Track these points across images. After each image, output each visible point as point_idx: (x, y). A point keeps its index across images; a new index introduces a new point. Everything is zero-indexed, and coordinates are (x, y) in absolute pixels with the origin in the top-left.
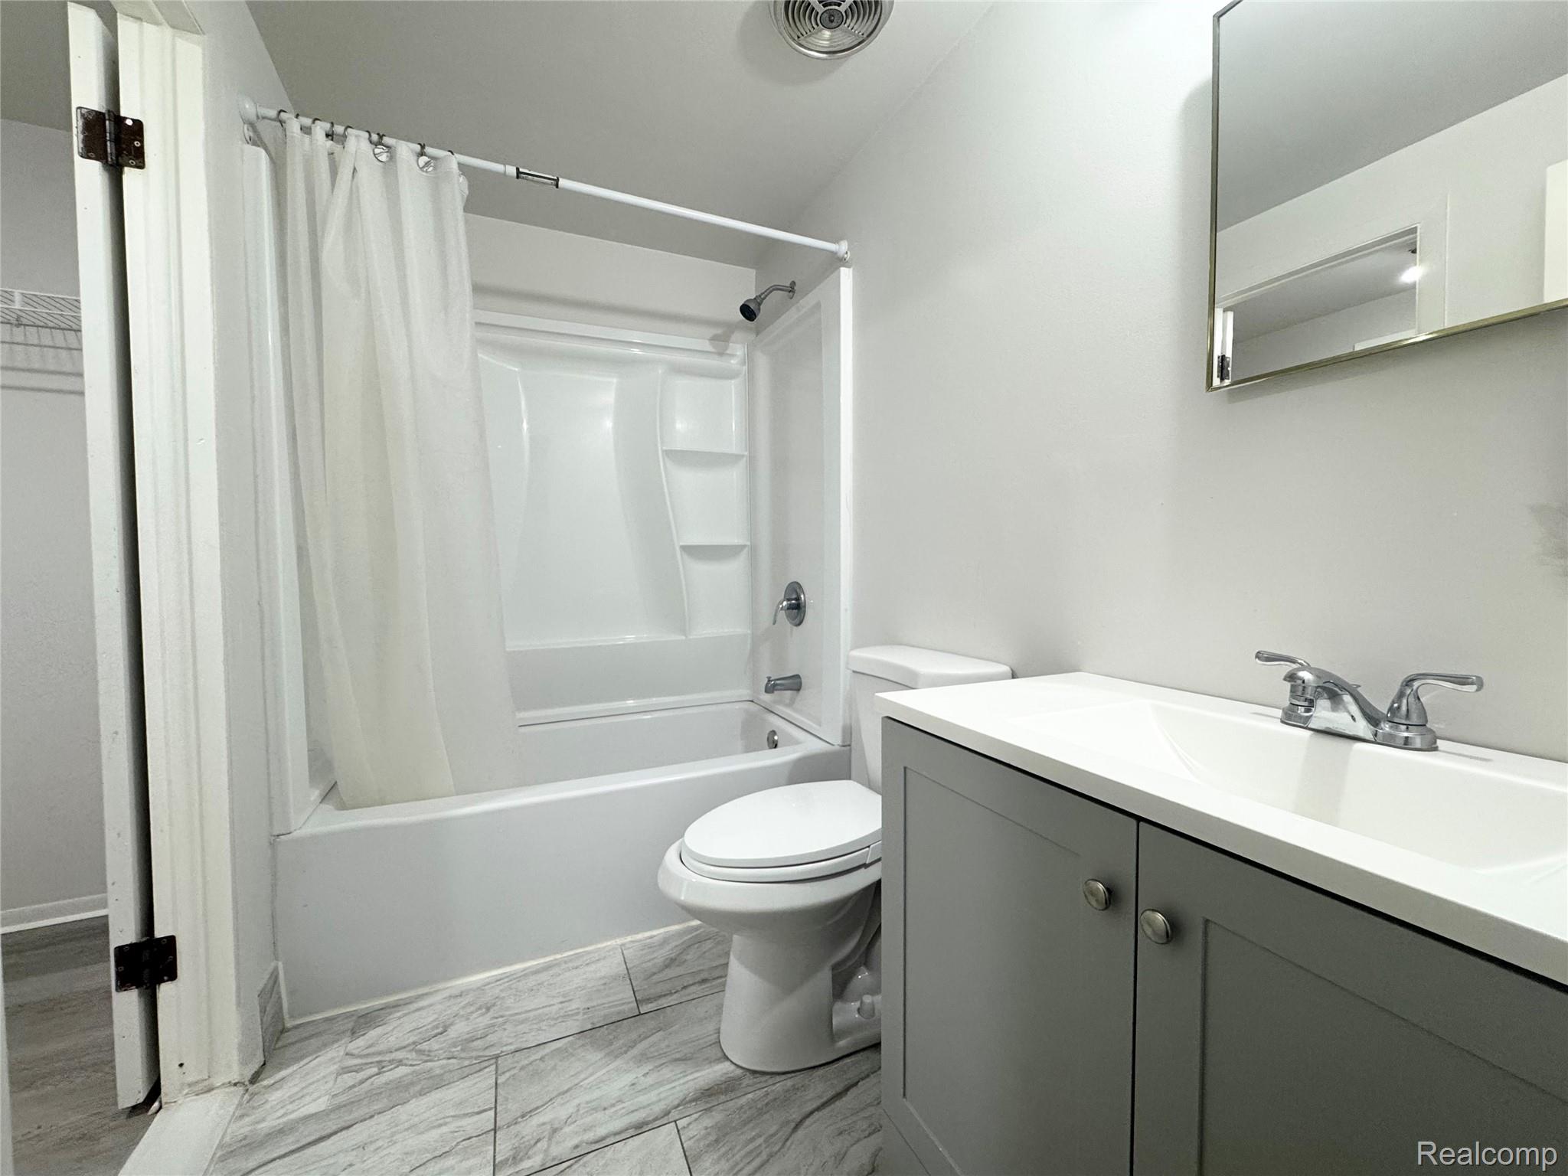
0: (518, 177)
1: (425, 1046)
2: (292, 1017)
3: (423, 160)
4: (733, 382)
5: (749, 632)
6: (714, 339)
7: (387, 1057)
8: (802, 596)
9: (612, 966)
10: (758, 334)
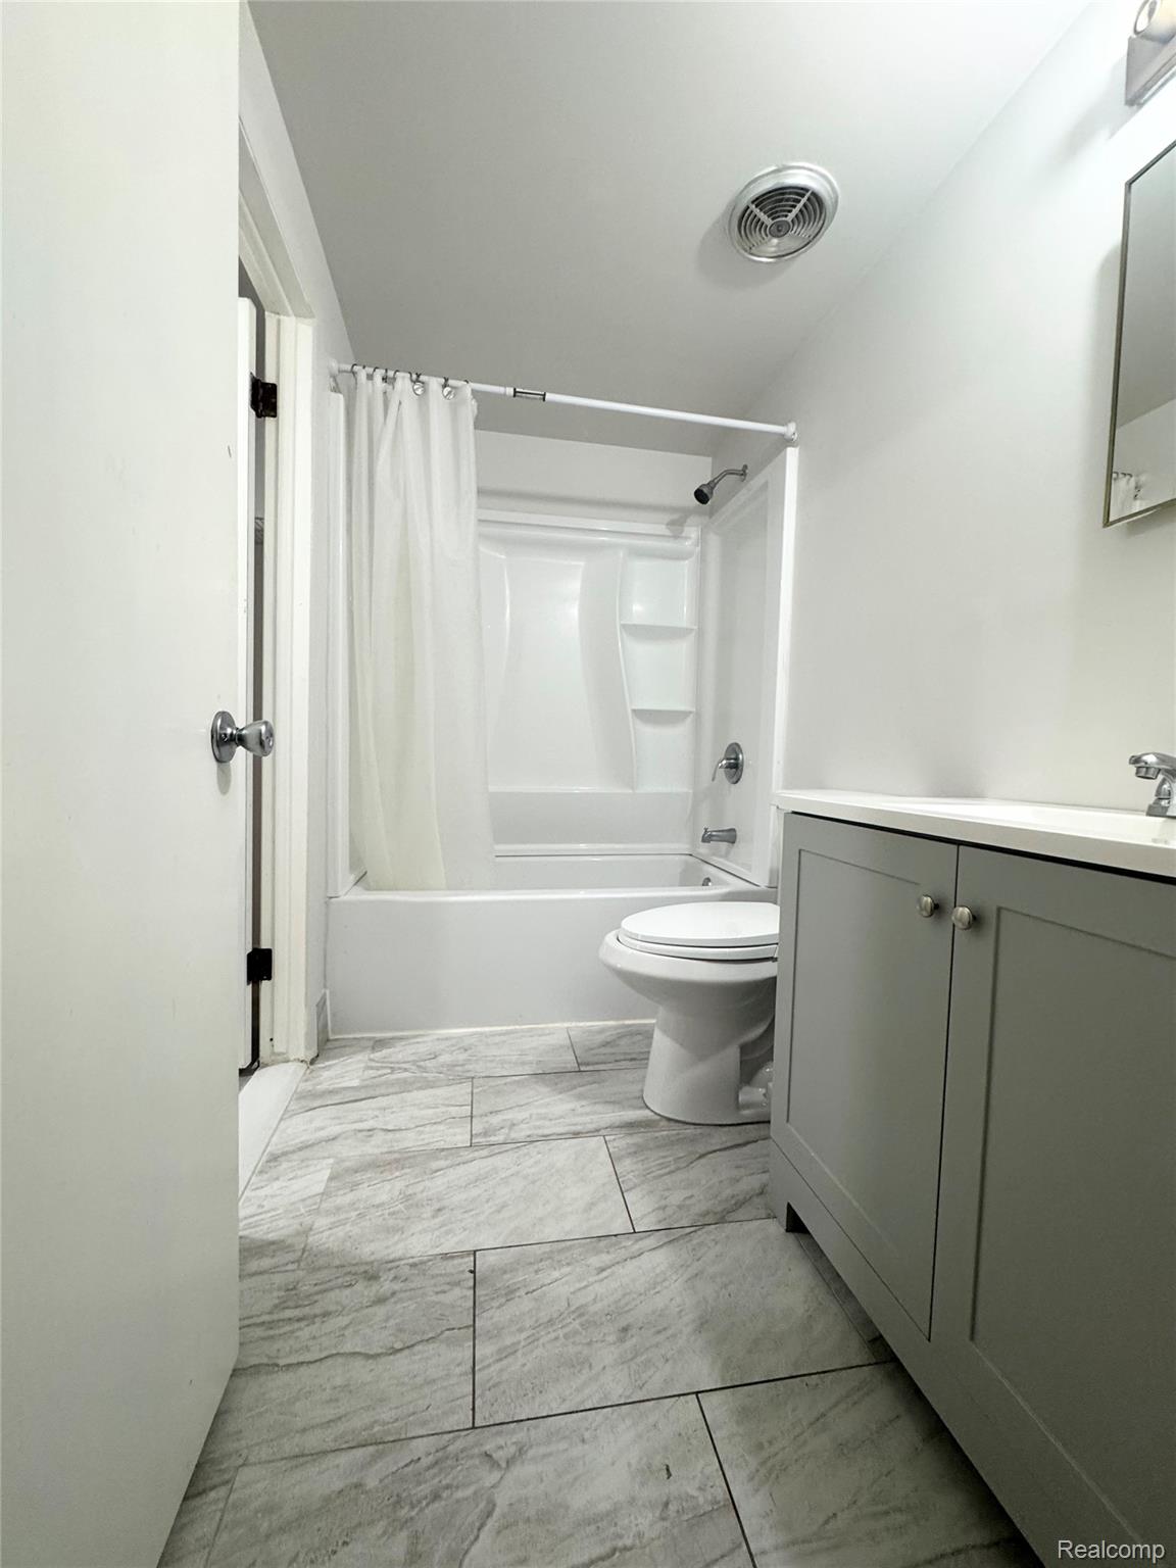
0: (515, 396)
1: (422, 1063)
2: (334, 1032)
3: (448, 389)
4: (687, 562)
5: (691, 791)
6: (671, 524)
7: (397, 1065)
8: (741, 756)
9: (561, 1039)
10: (710, 517)
